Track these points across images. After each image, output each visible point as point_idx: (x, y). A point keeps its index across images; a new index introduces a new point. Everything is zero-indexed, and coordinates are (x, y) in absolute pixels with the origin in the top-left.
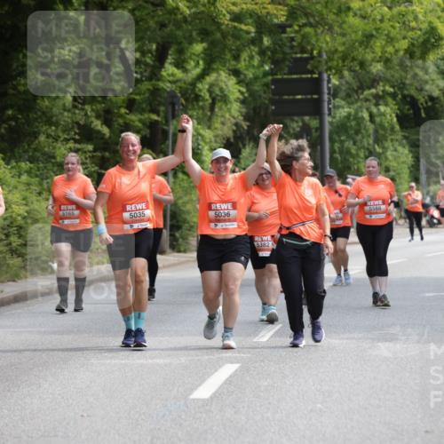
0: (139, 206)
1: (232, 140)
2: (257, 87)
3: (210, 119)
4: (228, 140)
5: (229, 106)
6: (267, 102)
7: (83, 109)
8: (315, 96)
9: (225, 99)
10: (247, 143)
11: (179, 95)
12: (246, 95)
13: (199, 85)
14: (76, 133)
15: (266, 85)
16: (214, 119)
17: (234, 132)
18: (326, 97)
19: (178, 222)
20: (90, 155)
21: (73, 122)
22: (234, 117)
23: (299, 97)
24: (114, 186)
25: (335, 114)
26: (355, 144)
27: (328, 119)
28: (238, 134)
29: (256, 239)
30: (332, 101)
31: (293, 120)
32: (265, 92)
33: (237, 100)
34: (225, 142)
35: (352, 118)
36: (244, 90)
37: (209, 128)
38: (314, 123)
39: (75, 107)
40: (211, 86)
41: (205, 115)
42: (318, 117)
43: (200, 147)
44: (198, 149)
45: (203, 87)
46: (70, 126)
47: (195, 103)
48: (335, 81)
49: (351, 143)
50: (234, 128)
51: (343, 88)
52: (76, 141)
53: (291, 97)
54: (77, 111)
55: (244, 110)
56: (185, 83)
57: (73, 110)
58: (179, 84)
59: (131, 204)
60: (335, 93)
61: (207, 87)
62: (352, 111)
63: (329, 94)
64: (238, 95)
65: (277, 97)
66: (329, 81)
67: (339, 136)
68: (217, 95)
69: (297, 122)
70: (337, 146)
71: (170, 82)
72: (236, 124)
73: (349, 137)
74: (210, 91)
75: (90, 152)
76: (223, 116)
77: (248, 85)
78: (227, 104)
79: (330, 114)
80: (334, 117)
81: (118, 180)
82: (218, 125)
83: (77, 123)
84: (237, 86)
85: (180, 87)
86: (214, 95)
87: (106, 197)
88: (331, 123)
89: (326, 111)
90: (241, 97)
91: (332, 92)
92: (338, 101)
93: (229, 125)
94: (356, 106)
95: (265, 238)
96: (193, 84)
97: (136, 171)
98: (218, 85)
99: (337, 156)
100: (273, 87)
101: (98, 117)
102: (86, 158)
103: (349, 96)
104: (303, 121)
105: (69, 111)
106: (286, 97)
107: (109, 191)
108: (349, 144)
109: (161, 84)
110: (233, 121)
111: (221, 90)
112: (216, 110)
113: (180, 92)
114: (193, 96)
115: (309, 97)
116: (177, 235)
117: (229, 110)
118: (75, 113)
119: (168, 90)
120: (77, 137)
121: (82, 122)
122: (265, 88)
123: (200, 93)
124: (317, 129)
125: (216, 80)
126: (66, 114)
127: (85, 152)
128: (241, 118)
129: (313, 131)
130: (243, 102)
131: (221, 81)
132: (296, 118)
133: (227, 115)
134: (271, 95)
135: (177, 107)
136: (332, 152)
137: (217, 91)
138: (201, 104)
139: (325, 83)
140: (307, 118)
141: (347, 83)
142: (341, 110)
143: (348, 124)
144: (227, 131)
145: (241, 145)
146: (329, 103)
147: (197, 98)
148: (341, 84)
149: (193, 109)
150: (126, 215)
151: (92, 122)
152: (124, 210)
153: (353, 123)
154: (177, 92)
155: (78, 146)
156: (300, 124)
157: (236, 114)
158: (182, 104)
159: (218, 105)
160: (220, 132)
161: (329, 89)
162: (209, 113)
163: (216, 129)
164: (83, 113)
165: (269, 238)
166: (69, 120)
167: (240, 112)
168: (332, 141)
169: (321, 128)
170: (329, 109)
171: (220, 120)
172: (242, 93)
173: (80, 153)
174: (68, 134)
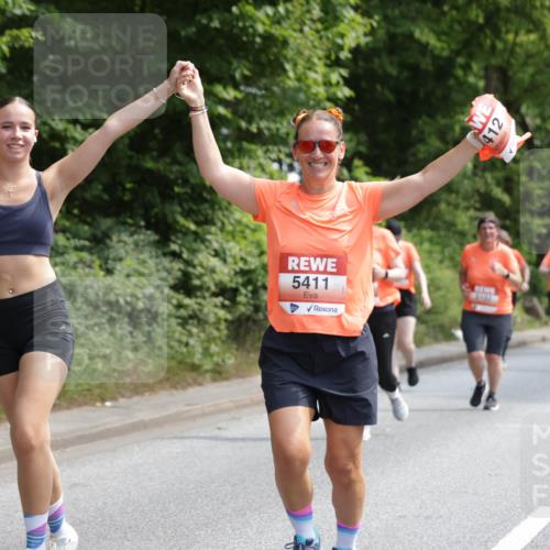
7: (483, 177)
52: (477, 209)
83: (478, 191)
101: (498, 184)
105: (469, 178)
121: (482, 190)
126: (466, 182)
151: (491, 191)
164: (483, 181)
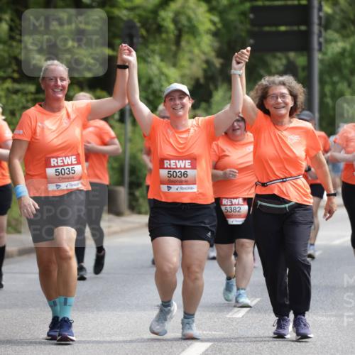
0: (67, 160)
1: (202, 81)
2: (232, 16)
3: (175, 55)
4: (197, 80)
5: (198, 39)
6: (244, 34)
8: (303, 28)
9: (193, 31)
10: (219, 83)
11: (138, 25)
12: (219, 26)
13: (163, 14)
14: (14, 71)
15: (244, 14)
16: (180, 55)
17: (205, 71)
18: (316, 28)
19: (138, 177)
20: (32, 97)
21: (10, 56)
22: (204, 53)
23: (283, 28)
24: (34, 133)
25: (327, 49)
26: (350, 85)
27: (317, 56)
28: (209, 73)
29: (224, 202)
30: (323, 33)
31: (275, 57)
32: (242, 22)
33: (209, 32)
34: (193, 82)
35: (346, 54)
36: (216, 19)
37: (174, 65)
38: (301, 60)
39: (12, 38)
40: (177, 14)
41: (169, 50)
42: (305, 53)
43: (163, 89)
44: (161, 91)
45: (167, 16)
46: (7, 61)
47: (157, 35)
48: (327, 9)
49: (345, 84)
50: (205, 66)
51: (337, 17)
53: (273, 29)
54: (14, 44)
55: (216, 44)
56: (145, 10)
57: (10, 42)
58: (138, 12)
59: (57, 158)
60: (327, 24)
61: (171, 15)
62: (348, 47)
63: (320, 24)
64: (209, 26)
65: (256, 29)
66: (320, 9)
67: (331, 77)
68: (184, 26)
69: (280, 59)
70: (328, 89)
71: (127, 9)
72: (207, 62)
73: (343, 78)
74: (175, 21)
75: (32, 93)
76: (191, 52)
77: (221, 13)
78: (195, 37)
79: (320, 50)
80: (325, 54)
81: (39, 124)
82: (184, 62)
84: (208, 15)
85: (140, 16)
86: (180, 26)
87: (25, 146)
88: (321, 61)
89: (316, 46)
90: (213, 28)
91: (323, 22)
92: (331, 34)
93: (198, 62)
94: (352, 40)
95: (235, 201)
96: (155, 12)
97: (63, 112)
98: (184, 13)
99: (329, 100)
100: (251, 16)
102: (27, 101)
103: (344, 27)
104: (288, 58)
106: (267, 29)
107: (27, 139)
108: (342, 86)
109: (116, 12)
110: (203, 57)
111: (189, 19)
112: (183, 44)
113: (140, 22)
114: (154, 26)
115: (295, 28)
116: (137, 193)
117: (198, 45)
118: (11, 46)
119: (125, 18)
120: (16, 75)
122: (242, 18)
123: (162, 23)
124: (304, 68)
125: (183, 7)
127: (26, 94)
128: (213, 54)
129: (300, 70)
130: (216, 34)
131: (189, 8)
132: (279, 54)
133: (196, 51)
134: (248, 26)
135: (135, 40)
136: (322, 95)
137: (183, 20)
138: (164, 36)
139: (315, 11)
140: (292, 55)
141: (342, 11)
142: (333, 45)
143: (342, 62)
144: (197, 70)
145: (212, 87)
146: (320, 36)
147: (160, 29)
148: (335, 12)
149: (155, 43)
150: (50, 172)
152: (48, 165)
153: (348, 61)
154: (136, 20)
155: (17, 86)
156: (284, 61)
157: (207, 48)
158: (143, 37)
159: (185, 38)
160: (187, 72)
161: (320, 18)
162: (174, 48)
163: (183, 67)
165: (241, 201)
166: (6, 55)
167: (212, 46)
168: (322, 82)
169: (309, 67)
170: (320, 44)
171: (187, 56)
172: (214, 23)
173: (20, 95)
174: (4, 72)
